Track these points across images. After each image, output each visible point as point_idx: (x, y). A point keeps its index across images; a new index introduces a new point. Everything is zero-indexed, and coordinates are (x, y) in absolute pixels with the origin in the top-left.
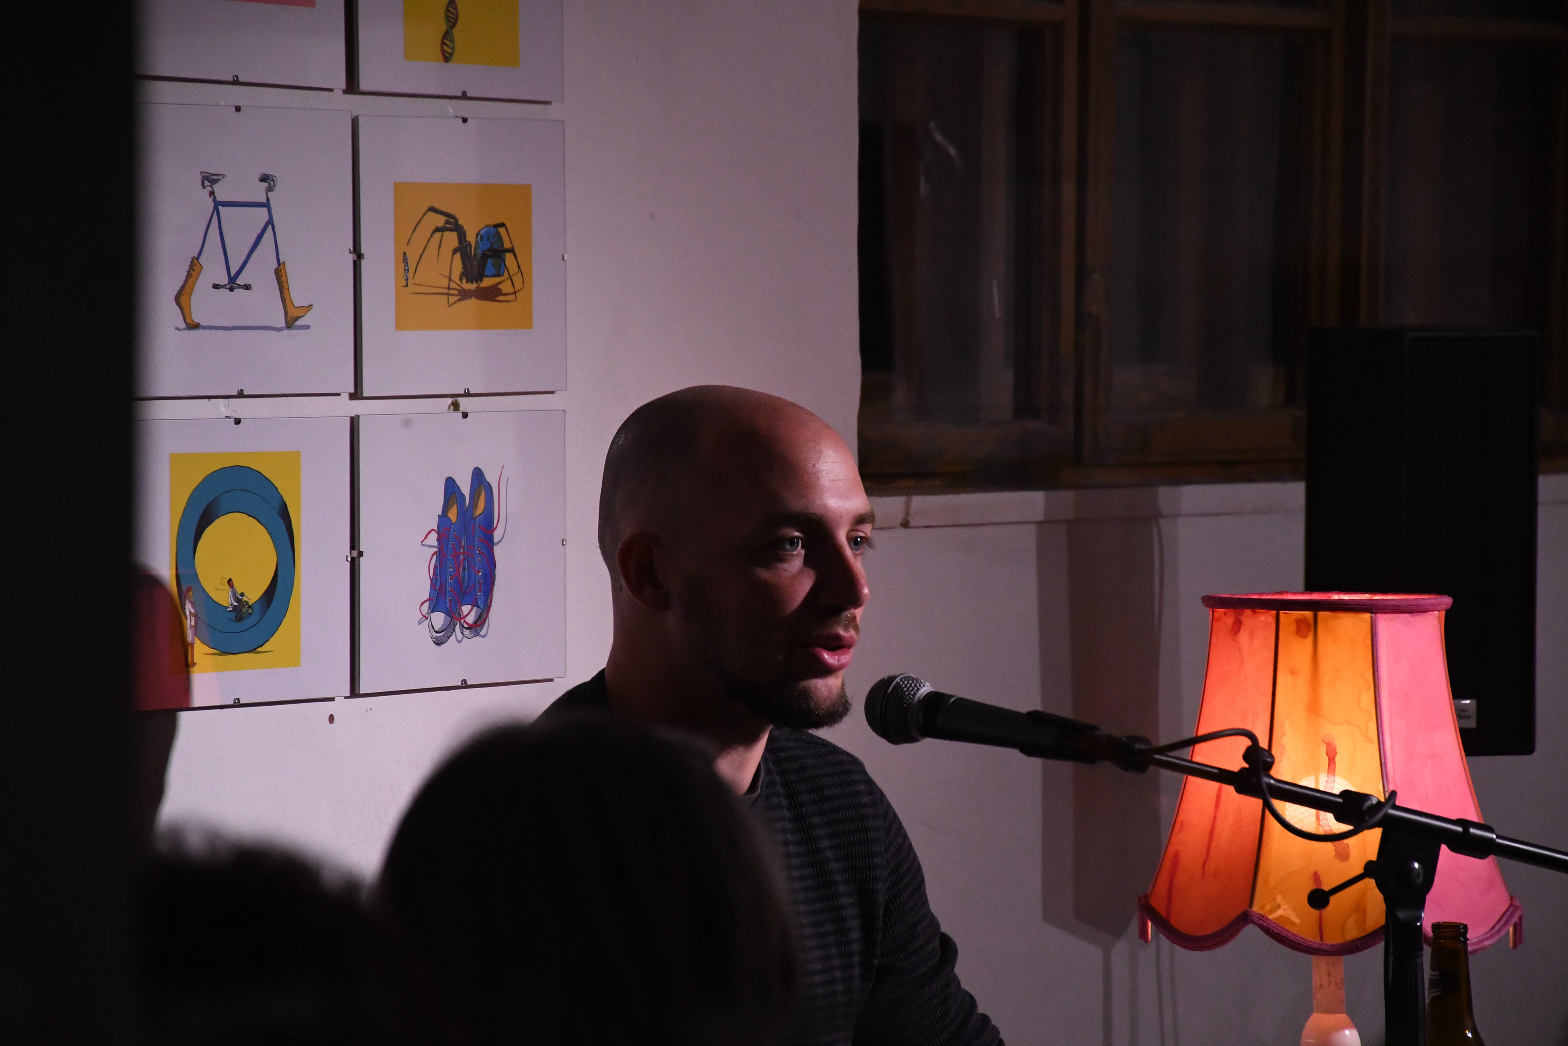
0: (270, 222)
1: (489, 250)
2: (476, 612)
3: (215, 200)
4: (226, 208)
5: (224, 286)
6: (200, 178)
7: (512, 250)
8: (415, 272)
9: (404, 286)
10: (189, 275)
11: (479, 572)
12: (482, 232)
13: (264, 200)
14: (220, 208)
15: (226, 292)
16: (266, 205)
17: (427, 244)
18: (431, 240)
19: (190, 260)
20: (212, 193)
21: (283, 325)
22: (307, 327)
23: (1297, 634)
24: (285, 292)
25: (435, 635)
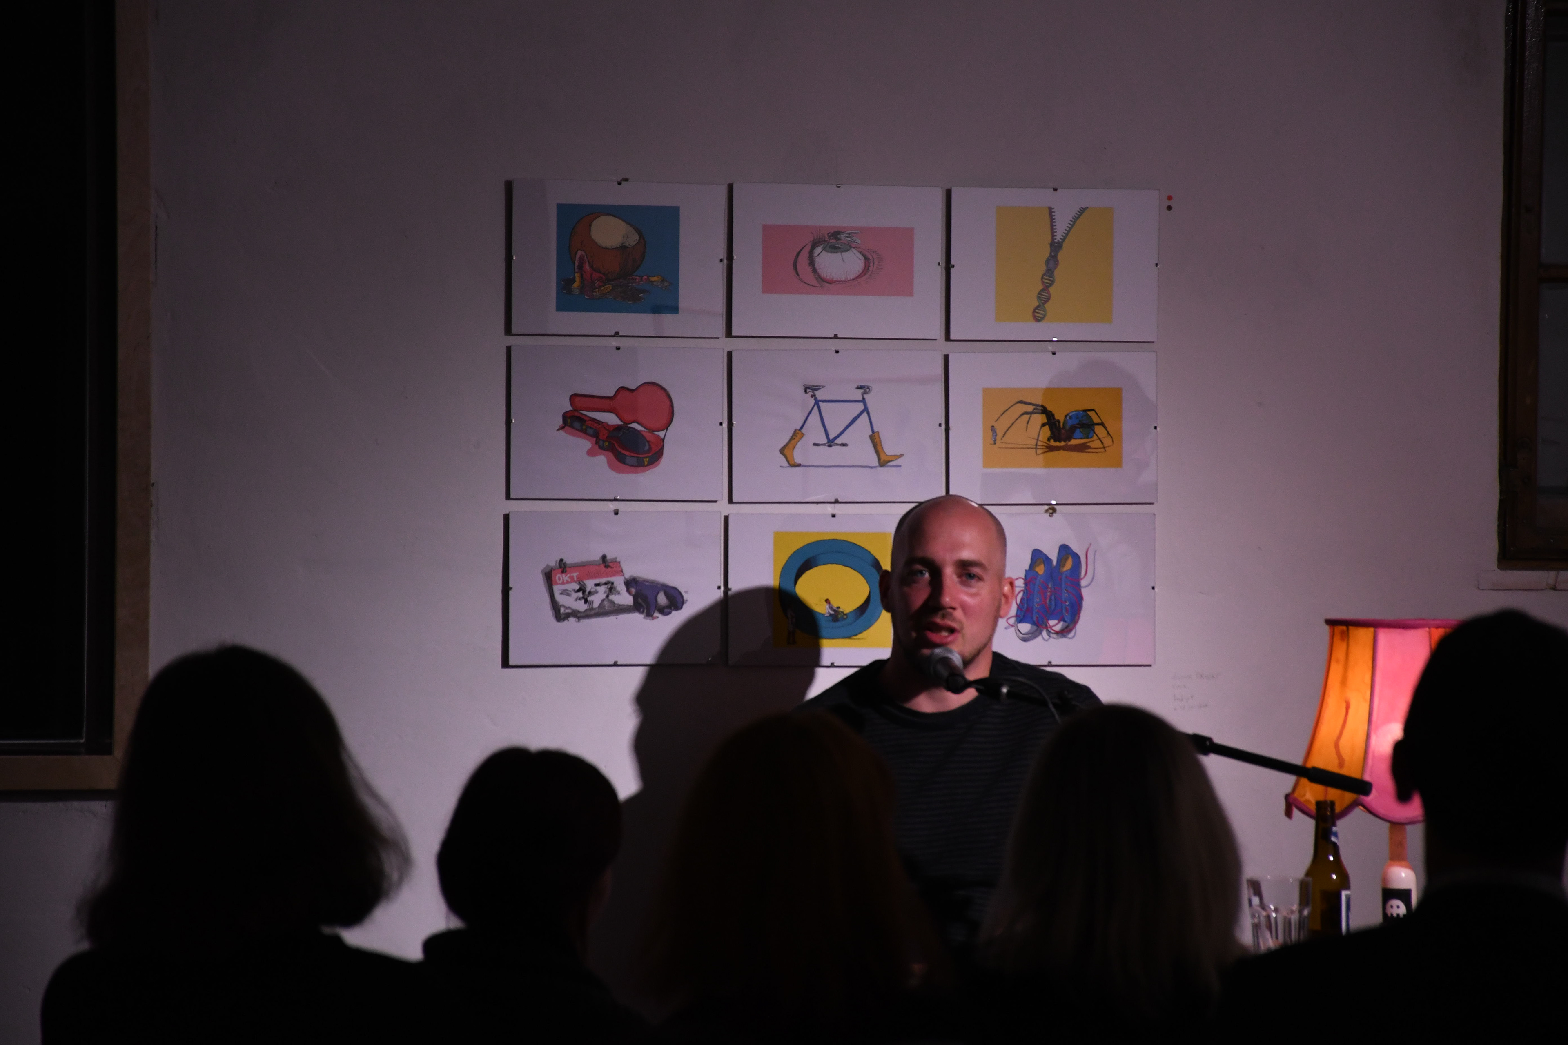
0: (866, 410)
1: (1078, 424)
2: (1063, 625)
3: (816, 399)
4: (825, 404)
5: (824, 445)
6: (803, 388)
7: (1102, 424)
8: (1004, 436)
9: (991, 444)
10: (792, 438)
11: (1066, 602)
12: (1071, 414)
13: (860, 398)
14: (821, 404)
15: (826, 448)
16: (863, 401)
17: (1015, 421)
18: (1020, 419)
19: (794, 431)
20: (814, 396)
21: (877, 464)
22: (899, 466)
23: (1341, 640)
24: (879, 448)
25: (1021, 635)
